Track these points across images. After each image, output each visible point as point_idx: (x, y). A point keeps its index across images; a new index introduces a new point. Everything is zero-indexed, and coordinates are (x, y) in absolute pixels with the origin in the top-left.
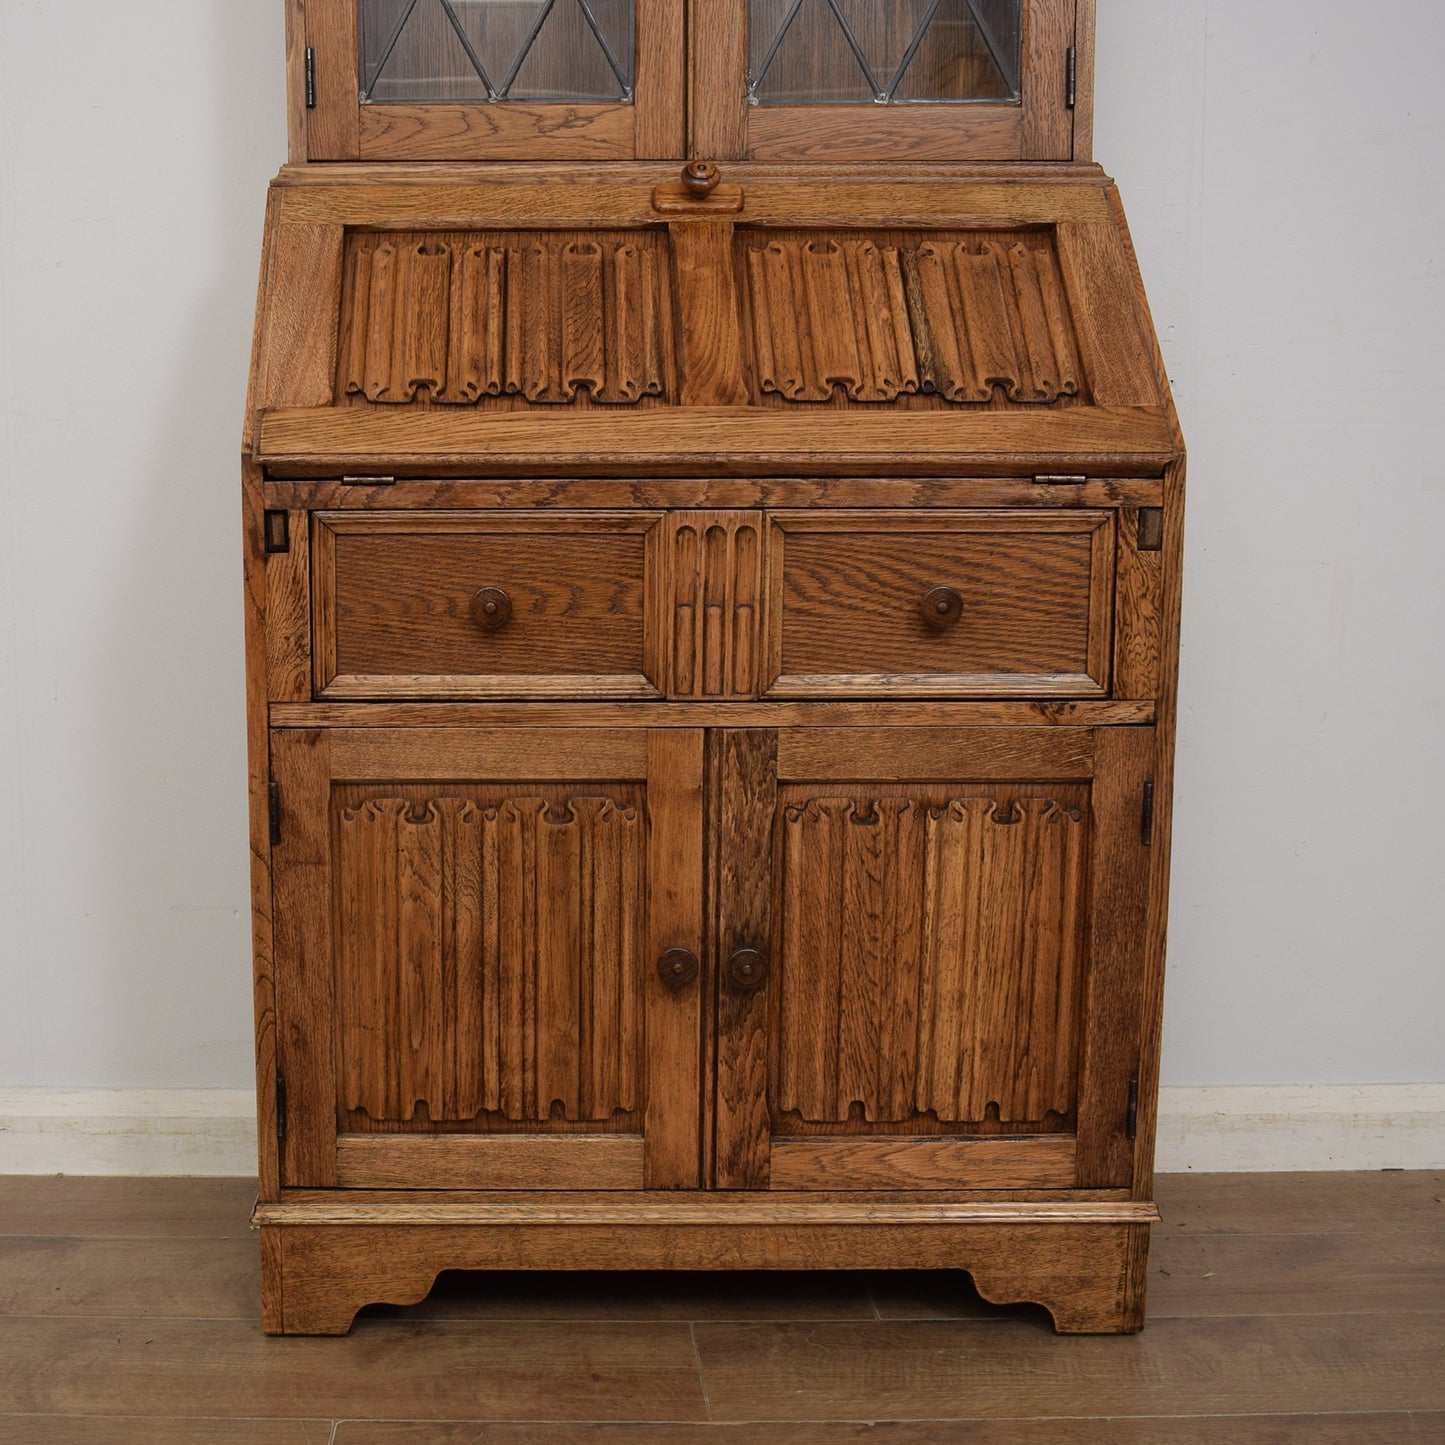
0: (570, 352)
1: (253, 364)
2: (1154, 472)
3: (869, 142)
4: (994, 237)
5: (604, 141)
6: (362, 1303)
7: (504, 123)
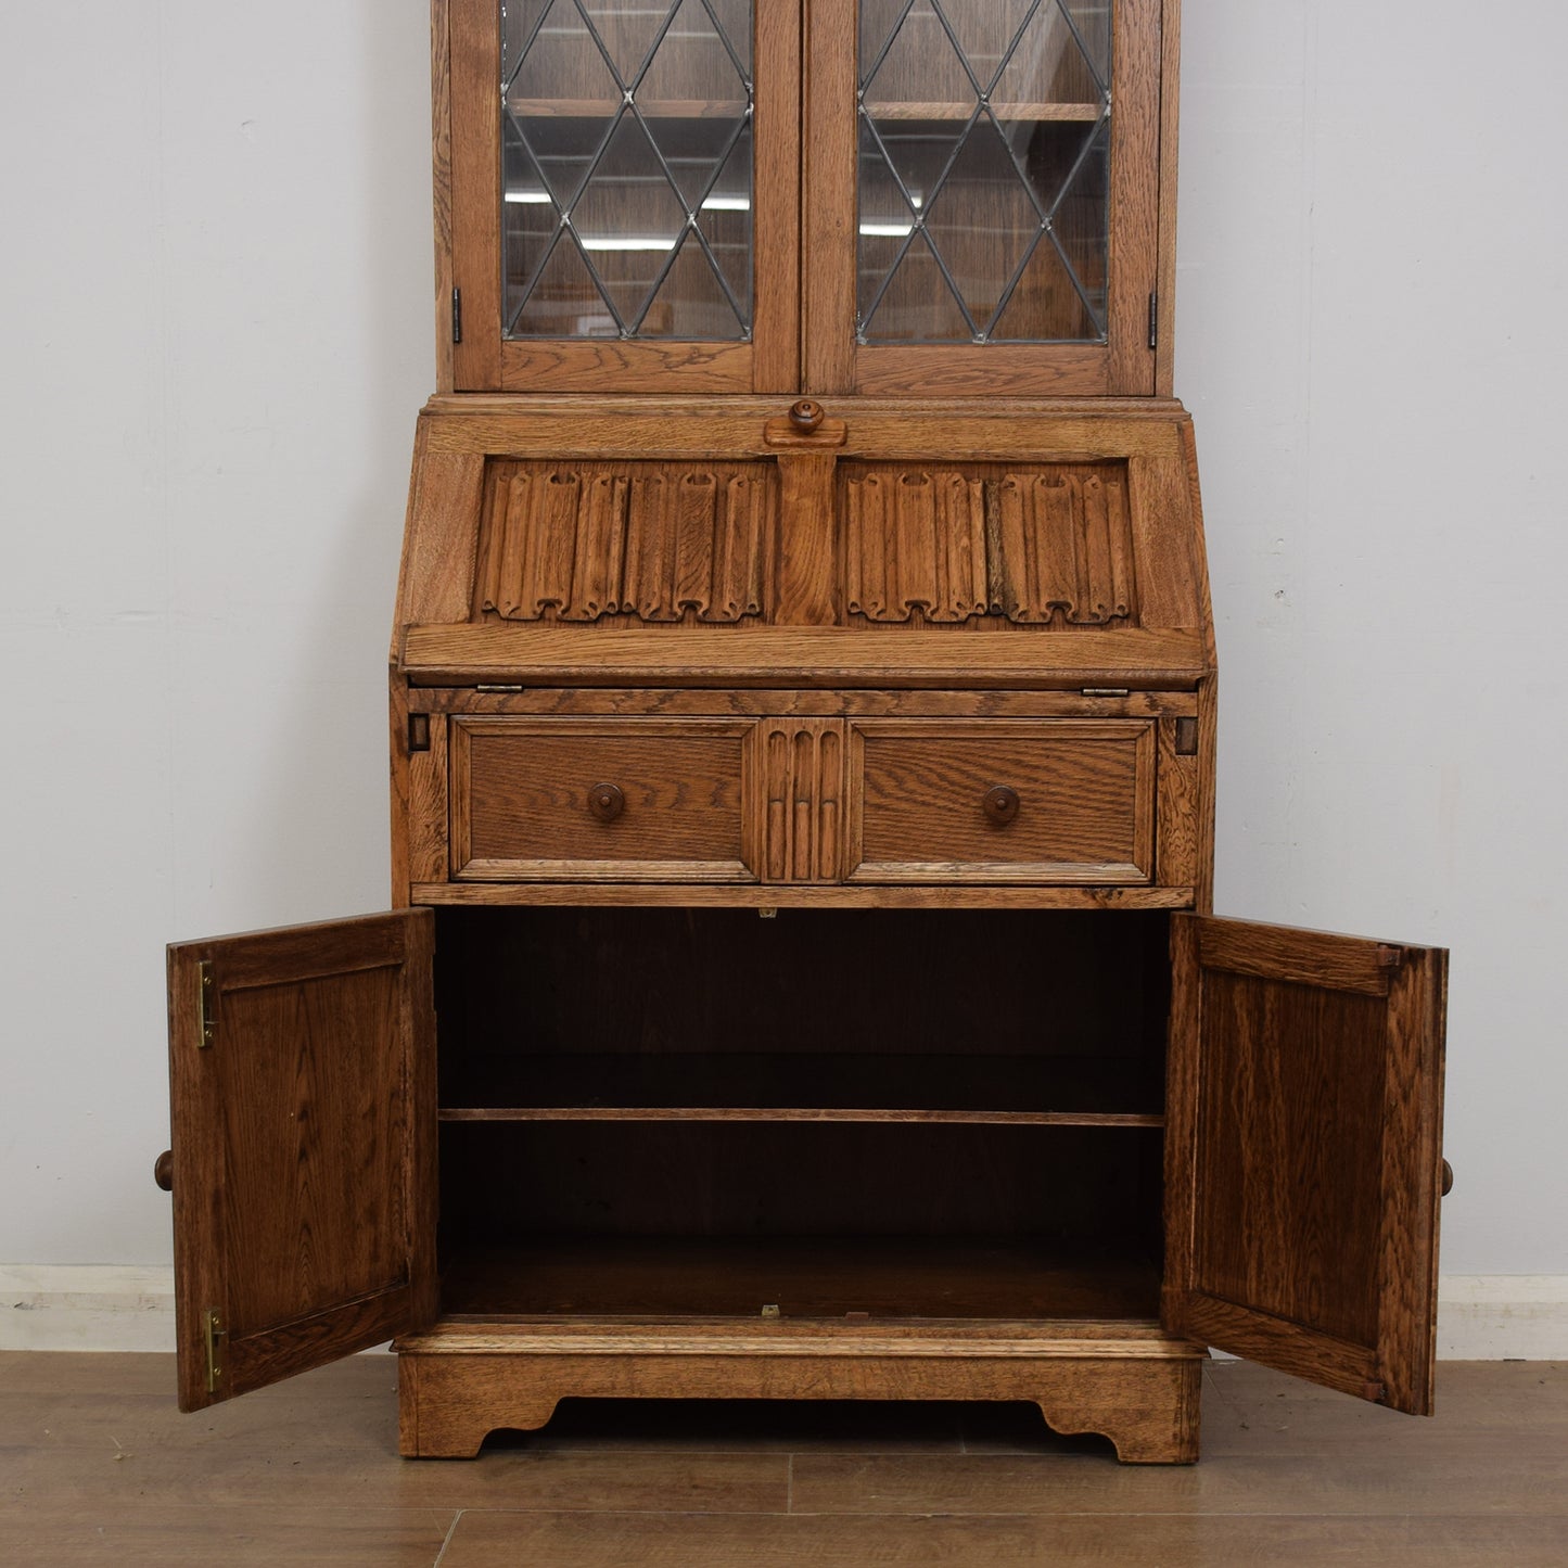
0: (681, 576)
1: (400, 583)
2: (1191, 687)
3: (967, 379)
4: (1073, 470)
5: (725, 376)
6: (490, 1428)
7: (633, 359)
